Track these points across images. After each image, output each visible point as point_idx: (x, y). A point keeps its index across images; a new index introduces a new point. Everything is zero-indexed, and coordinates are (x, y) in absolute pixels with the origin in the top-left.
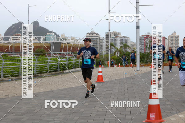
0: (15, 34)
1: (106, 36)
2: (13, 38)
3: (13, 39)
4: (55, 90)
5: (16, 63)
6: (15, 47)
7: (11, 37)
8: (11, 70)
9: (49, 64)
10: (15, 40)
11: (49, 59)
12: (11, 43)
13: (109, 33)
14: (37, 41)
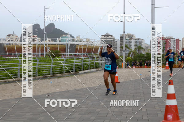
1: (120, 38)
9: (65, 65)
11: (65, 60)
13: (123, 35)
14: (53, 43)
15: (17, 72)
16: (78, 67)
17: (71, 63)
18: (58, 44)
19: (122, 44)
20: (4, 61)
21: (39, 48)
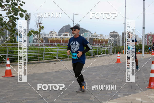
0: (65, 32)
1: (123, 34)
2: (64, 35)
6: (65, 40)
8: (62, 54)
12: (62, 38)
20: (48, 48)
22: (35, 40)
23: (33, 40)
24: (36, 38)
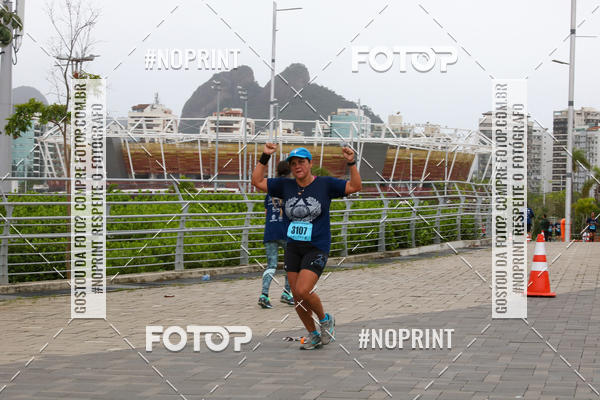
0: (221, 110)
1: (555, 123)
2: (213, 125)
3: (215, 129)
4: (374, 321)
5: (230, 216)
6: (220, 156)
7: (207, 119)
8: (209, 240)
9: (349, 225)
10: (221, 130)
11: (349, 206)
12: (207, 142)
13: (567, 112)
14: (300, 138)
15: (174, 248)
16: (396, 234)
17: (373, 217)
18: (319, 145)
19: (559, 149)
20: (125, 205)
21: (248, 158)
22: (47, 156)
23: (37, 155)
24: (51, 140)
